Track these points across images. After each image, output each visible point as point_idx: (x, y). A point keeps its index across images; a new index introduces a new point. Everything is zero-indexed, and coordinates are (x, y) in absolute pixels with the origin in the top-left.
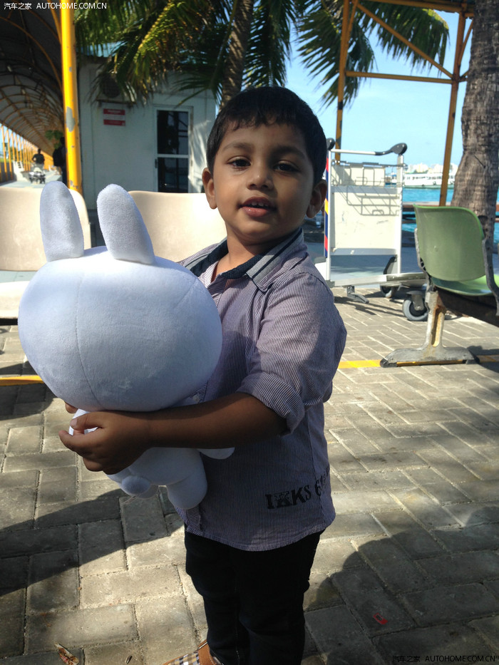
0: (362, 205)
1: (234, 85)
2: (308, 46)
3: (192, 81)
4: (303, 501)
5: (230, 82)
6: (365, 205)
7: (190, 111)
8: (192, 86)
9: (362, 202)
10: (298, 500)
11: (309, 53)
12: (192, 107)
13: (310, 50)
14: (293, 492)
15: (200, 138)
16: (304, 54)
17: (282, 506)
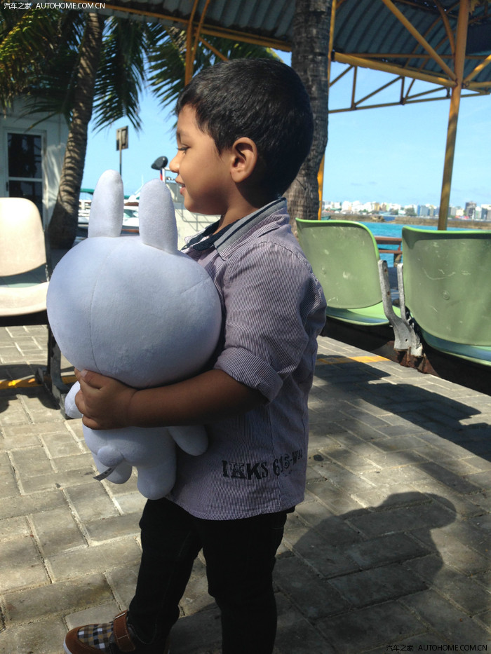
0: (197, 222)
1: (84, 109)
2: (158, 76)
3: (42, 104)
4: (259, 477)
5: (80, 107)
6: (200, 222)
7: (43, 136)
8: (43, 110)
9: (197, 219)
10: (253, 476)
11: (158, 83)
12: (45, 131)
13: (160, 80)
14: (249, 465)
15: (54, 160)
16: (153, 84)
17: (236, 477)
